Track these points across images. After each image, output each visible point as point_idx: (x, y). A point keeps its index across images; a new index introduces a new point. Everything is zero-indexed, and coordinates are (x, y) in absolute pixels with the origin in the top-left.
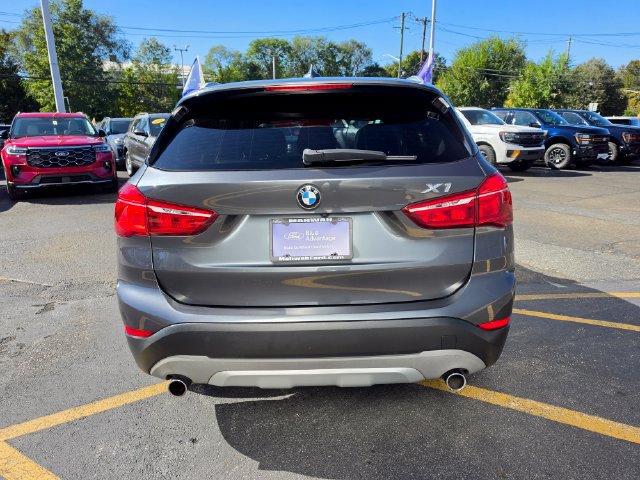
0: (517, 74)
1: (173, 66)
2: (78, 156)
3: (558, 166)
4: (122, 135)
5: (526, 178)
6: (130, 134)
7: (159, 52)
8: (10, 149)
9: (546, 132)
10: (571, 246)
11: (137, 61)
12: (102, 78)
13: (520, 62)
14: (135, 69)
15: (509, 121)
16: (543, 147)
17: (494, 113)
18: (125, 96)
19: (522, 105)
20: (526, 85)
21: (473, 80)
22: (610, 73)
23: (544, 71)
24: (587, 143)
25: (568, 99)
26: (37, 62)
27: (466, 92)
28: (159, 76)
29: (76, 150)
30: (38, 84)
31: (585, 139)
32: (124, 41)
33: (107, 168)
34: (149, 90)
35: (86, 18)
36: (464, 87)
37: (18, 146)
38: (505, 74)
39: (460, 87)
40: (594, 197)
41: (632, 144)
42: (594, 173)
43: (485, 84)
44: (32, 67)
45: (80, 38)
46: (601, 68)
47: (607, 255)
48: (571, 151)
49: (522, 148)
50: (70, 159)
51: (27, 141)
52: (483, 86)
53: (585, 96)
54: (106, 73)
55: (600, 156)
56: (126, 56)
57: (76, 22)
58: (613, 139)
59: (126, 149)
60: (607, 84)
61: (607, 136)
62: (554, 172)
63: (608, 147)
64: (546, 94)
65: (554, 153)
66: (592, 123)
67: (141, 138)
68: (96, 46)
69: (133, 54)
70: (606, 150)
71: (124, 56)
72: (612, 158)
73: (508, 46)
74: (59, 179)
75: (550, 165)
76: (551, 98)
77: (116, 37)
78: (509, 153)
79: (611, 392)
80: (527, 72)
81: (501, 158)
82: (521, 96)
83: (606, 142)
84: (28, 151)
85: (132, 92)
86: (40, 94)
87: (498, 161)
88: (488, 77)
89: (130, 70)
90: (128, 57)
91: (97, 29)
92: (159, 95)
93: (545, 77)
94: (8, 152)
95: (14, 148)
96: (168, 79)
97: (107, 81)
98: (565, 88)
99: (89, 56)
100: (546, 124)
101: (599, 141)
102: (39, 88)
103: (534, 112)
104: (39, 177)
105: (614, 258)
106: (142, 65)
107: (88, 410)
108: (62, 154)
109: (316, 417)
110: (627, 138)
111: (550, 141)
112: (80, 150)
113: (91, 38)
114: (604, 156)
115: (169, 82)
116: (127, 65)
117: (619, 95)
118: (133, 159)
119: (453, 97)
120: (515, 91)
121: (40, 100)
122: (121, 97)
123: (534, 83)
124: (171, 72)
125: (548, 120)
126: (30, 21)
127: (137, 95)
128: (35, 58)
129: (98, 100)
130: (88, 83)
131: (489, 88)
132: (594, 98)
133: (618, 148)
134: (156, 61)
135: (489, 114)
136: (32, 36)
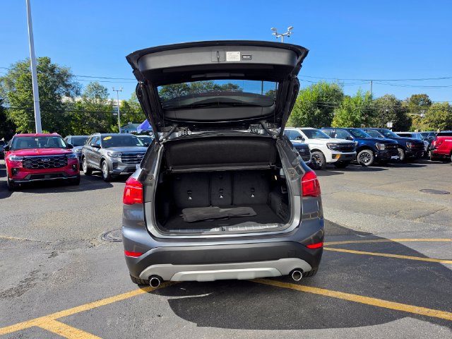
0: (338, 105)
1: (109, 100)
2: (56, 161)
3: (366, 164)
4: (81, 147)
5: (345, 172)
6: (87, 146)
7: (101, 91)
8: (11, 157)
9: (357, 142)
10: (370, 214)
11: (85, 97)
12: (60, 107)
13: (339, 96)
14: (83, 102)
15: (333, 136)
16: (355, 152)
17: (323, 131)
18: (76, 120)
19: (343, 124)
20: (345, 112)
21: (310, 108)
22: (399, 103)
23: (355, 103)
24: (383, 149)
25: (374, 120)
26: (17, 98)
27: (306, 116)
28: (100, 106)
29: (55, 157)
30: (17, 112)
31: (382, 147)
32: (77, 83)
33: (74, 168)
34: (93, 116)
35: (52, 69)
36: (304, 113)
37: (17, 155)
38: (330, 105)
39: (301, 114)
40: (388, 184)
41: (413, 149)
42: (390, 169)
43: (318, 111)
44: (13, 101)
45: (47, 82)
46: (392, 100)
47: (392, 219)
48: (374, 155)
49: (341, 153)
50: (51, 163)
51: (22, 152)
52: (316, 113)
53: (385, 117)
54: (63, 104)
55: (392, 157)
56: (78, 93)
57: (45, 72)
58: (401, 147)
59: (83, 156)
60: (397, 111)
61: (396, 145)
62: (364, 168)
63: (398, 152)
64: (358, 117)
65: (363, 156)
66: (387, 137)
67: (96, 149)
68: (57, 87)
69: (83, 92)
70: (397, 154)
71: (77, 93)
72: (401, 158)
73: (331, 87)
74: (43, 177)
75: (361, 164)
76: (362, 120)
77: (72, 81)
78: (334, 156)
79: (383, 287)
80: (345, 103)
81: (329, 159)
82: (342, 118)
83: (396, 149)
84: (24, 159)
85: (81, 117)
86: (17, 118)
87: (327, 161)
88: (319, 107)
89: (79, 102)
90: (79, 94)
91: (59, 76)
92: (100, 119)
93: (357, 106)
94: (11, 159)
95: (14, 157)
96: (106, 108)
97: (63, 110)
98: (370, 113)
99: (52, 93)
100: (357, 138)
101: (392, 148)
102: (17, 115)
103: (348, 130)
104: (30, 176)
105: (397, 220)
106: (88, 99)
107: (97, 304)
108: (46, 160)
109: (224, 303)
110: (410, 146)
111: (359, 149)
112: (57, 158)
113: (55, 82)
114: (396, 157)
115: (107, 111)
116: (78, 99)
117: (405, 117)
118: (88, 163)
119: (297, 120)
120: (338, 116)
121: (17, 123)
122: (73, 120)
123: (349, 110)
124: (107, 104)
125: (358, 135)
126: (14, 71)
127: (84, 119)
128: (15, 94)
129: (57, 123)
130: (50, 111)
131: (321, 114)
132: (390, 120)
133: (404, 152)
134: (97, 96)
135: (320, 132)
136: (15, 81)
